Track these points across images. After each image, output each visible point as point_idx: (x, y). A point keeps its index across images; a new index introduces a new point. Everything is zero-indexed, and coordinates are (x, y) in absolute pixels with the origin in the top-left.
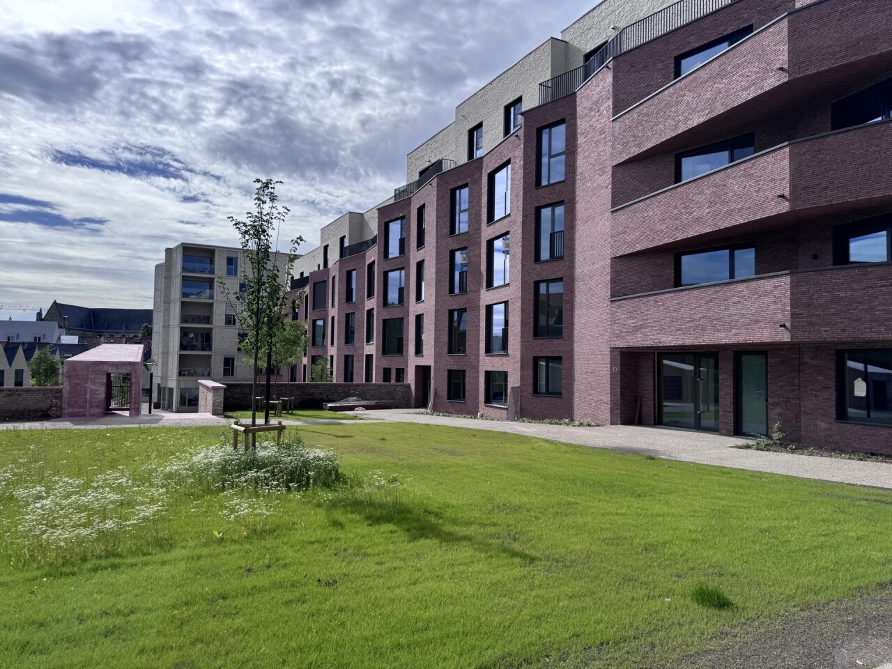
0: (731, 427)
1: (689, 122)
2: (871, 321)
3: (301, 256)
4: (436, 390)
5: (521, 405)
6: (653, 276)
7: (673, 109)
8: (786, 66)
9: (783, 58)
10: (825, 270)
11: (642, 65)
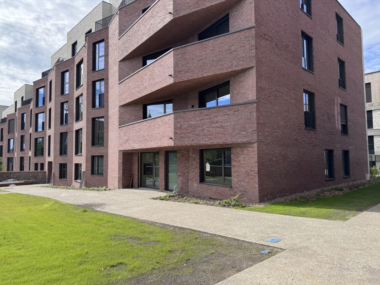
0: (163, 187)
1: (142, 40)
2: (203, 136)
3: (8, 107)
4: (54, 173)
5: (86, 180)
6: (135, 116)
7: (137, 34)
8: (172, 12)
9: (171, 8)
10: (187, 111)
11: (130, 14)
